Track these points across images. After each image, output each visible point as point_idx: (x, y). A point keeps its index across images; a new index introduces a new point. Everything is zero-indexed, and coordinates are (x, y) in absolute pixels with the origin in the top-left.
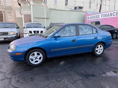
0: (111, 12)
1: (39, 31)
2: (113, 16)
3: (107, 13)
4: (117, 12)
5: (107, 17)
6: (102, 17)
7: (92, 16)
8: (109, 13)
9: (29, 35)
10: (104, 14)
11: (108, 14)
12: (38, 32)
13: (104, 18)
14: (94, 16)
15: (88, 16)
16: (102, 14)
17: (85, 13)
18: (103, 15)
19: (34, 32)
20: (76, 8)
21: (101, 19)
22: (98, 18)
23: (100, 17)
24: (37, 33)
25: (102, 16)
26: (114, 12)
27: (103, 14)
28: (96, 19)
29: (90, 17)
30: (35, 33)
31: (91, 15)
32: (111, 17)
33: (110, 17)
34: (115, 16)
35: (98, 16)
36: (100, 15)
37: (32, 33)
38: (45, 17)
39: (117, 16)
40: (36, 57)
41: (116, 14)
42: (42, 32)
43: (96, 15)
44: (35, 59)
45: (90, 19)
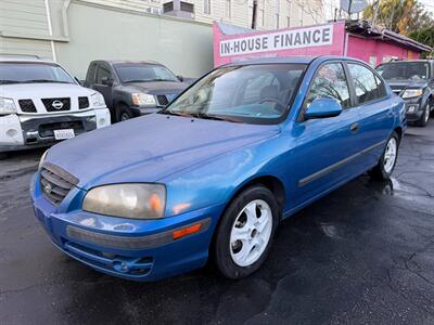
0: (307, 30)
1: (68, 99)
2: (312, 44)
3: (294, 32)
4: (325, 30)
5: (293, 47)
6: (279, 44)
7: (241, 40)
8: (301, 32)
9: (23, 119)
10: (284, 33)
11: (298, 34)
12: (66, 102)
13: (284, 47)
14: (246, 39)
15: (226, 42)
16: (276, 34)
17: (210, 29)
18: (279, 39)
19: (47, 103)
21: (273, 52)
22: (261, 50)
23: (271, 47)
24: (63, 109)
25: (276, 41)
26: (316, 28)
27: (280, 34)
28: (255, 50)
29: (232, 46)
30: (54, 109)
31: (237, 36)
32: (307, 45)
33: (302, 46)
34: (321, 43)
35: (264, 43)
36: (271, 37)
37: (35, 111)
38: (50, 34)
39: (326, 43)
40: (255, 230)
41: (324, 35)
42: (84, 102)
43: (255, 38)
44: (252, 237)
45: (232, 53)
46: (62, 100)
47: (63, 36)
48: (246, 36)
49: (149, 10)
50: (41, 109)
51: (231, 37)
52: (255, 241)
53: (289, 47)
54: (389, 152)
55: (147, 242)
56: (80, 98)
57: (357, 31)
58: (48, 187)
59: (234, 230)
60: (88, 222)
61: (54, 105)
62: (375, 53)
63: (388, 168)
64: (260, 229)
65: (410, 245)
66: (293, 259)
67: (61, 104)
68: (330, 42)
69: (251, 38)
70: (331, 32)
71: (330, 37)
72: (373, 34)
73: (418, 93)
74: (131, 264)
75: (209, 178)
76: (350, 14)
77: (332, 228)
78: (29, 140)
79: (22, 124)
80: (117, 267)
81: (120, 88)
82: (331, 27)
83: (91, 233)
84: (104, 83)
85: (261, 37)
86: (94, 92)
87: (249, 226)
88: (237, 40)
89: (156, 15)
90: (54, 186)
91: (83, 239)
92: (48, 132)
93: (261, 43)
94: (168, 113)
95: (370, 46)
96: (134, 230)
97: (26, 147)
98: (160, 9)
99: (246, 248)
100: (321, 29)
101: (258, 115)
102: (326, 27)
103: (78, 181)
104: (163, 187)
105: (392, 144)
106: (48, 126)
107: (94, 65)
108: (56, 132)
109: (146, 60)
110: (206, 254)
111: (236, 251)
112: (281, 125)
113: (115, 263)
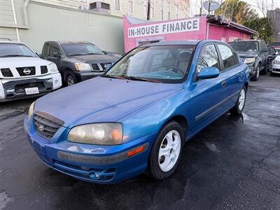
0: (183, 21)
2: (187, 30)
3: (175, 23)
4: (194, 21)
5: (175, 32)
6: (166, 30)
7: (141, 27)
8: (180, 22)
9: (4, 82)
10: (169, 23)
11: (178, 24)
12: (33, 70)
13: (169, 32)
14: (145, 27)
15: (132, 28)
16: (164, 24)
17: (122, 21)
18: (166, 27)
19: (20, 70)
20: (93, 6)
21: (162, 35)
22: (155, 34)
23: (161, 32)
24: (30, 74)
25: (164, 28)
26: (189, 20)
27: (166, 24)
28: (150, 34)
29: (136, 31)
30: (24, 74)
31: (139, 25)
32: (183, 30)
33: (181, 31)
34: (192, 29)
35: (156, 29)
36: (161, 26)
37: (12, 76)
38: (16, 24)
39: (195, 29)
40: (172, 149)
41: (194, 24)
42: (44, 69)
43: (151, 26)
44: (170, 153)
45: (136, 36)
46: (30, 68)
47: (24, 24)
48: (145, 24)
49: (80, 7)
50: (16, 75)
51: (135, 25)
52: (172, 156)
53: (172, 32)
54: (241, 98)
55: (113, 159)
56: (41, 67)
57: (214, 22)
58: (41, 127)
59: (161, 149)
60: (73, 149)
61: (24, 72)
62: (224, 36)
63: (240, 107)
64: (175, 148)
65: (260, 154)
66: (193, 166)
67: (29, 71)
68: (198, 29)
69: (148, 26)
70: (198, 23)
71: (198, 26)
72: (223, 24)
73: (252, 60)
74: (102, 173)
75: (147, 118)
76: (209, 11)
77: (213, 145)
78: (8, 95)
79: (3, 84)
80: (92, 176)
81: (66, 59)
82: (198, 19)
83: (76, 156)
84: (55, 56)
85: (154, 25)
86: (50, 62)
87: (168, 147)
88: (139, 28)
89: (85, 11)
90: (45, 126)
91: (70, 159)
92: (21, 90)
93: (154, 29)
94: (108, 77)
95: (221, 31)
96: (105, 152)
97: (6, 100)
98: (88, 7)
99: (167, 160)
100: (192, 20)
101: (168, 77)
102: (195, 19)
103: (63, 123)
104: (120, 125)
105: (243, 92)
106: (21, 85)
107: (47, 44)
108: (26, 89)
109: (81, 41)
110: (145, 165)
111: (162, 162)
112: (184, 84)
113: (91, 174)
